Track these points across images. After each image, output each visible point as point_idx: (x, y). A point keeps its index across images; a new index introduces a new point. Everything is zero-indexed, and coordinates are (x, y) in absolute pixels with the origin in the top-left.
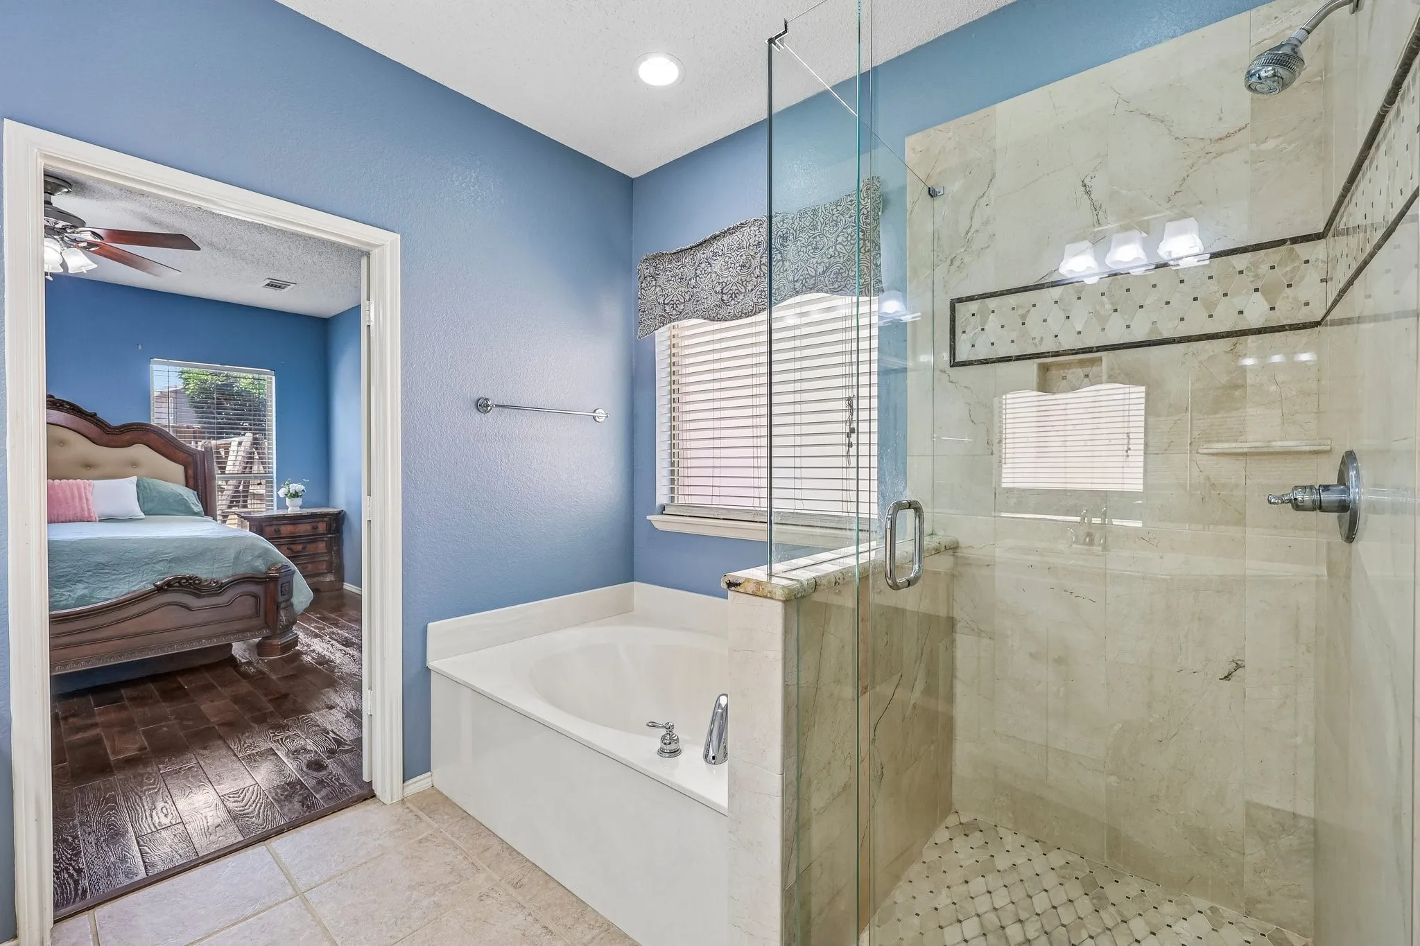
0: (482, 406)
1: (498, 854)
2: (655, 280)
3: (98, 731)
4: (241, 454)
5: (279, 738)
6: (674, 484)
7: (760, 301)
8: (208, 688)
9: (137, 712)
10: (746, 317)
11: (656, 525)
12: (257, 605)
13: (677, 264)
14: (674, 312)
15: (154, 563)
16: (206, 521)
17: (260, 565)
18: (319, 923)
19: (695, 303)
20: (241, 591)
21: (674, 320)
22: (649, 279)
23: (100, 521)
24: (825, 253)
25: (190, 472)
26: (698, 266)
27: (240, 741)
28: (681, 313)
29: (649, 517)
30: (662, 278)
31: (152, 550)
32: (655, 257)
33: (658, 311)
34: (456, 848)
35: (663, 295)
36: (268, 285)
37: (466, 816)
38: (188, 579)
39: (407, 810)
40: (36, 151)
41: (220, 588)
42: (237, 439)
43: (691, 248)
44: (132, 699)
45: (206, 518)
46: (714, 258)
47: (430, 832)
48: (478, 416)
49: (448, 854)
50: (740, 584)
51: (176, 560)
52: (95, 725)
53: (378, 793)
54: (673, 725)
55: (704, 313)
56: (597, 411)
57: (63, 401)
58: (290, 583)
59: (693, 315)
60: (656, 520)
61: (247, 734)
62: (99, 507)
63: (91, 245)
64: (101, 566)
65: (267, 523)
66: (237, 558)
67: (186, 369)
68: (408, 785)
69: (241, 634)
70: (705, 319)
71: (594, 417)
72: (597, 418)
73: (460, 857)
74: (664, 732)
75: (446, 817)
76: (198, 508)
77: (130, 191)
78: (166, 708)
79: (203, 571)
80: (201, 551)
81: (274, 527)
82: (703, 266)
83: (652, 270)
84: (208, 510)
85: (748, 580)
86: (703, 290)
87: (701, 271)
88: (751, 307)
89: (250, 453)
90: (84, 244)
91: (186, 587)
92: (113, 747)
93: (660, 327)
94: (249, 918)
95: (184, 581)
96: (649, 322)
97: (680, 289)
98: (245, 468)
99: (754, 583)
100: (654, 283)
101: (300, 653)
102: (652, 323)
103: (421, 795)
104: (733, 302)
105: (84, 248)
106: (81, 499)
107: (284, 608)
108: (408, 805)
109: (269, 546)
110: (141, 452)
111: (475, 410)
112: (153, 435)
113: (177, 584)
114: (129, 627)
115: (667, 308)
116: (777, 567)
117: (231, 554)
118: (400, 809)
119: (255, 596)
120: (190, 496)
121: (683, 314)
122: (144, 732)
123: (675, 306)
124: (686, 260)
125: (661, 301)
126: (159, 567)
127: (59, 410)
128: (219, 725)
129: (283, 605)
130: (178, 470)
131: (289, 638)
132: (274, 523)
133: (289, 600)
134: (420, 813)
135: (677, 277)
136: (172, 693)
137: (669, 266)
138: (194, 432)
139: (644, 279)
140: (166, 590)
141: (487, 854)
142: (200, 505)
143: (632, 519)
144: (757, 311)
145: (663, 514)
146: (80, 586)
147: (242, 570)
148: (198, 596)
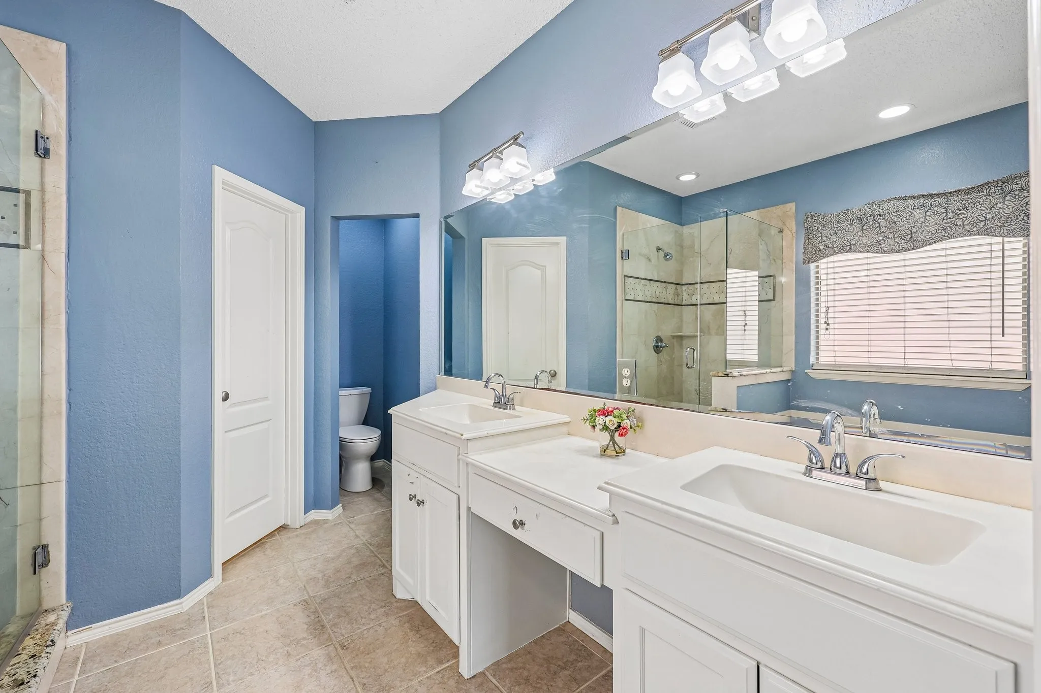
24: (855, 234)
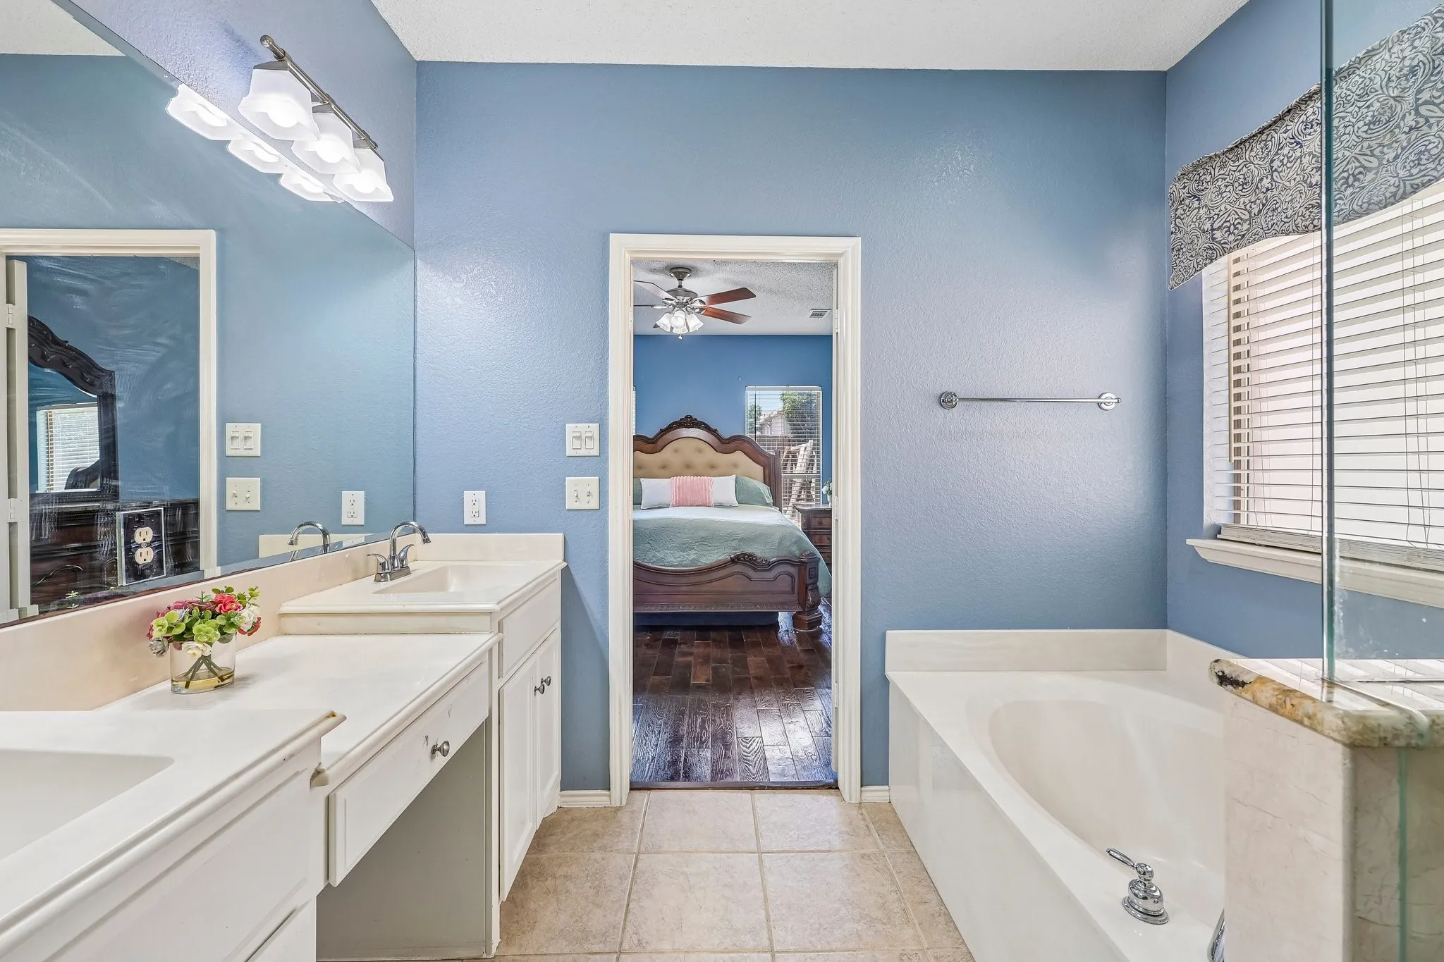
0: (946, 401)
1: (933, 915)
2: (1199, 199)
3: (690, 658)
4: (805, 457)
5: (786, 702)
6: (1239, 495)
7: (1414, 171)
8: (756, 645)
9: (715, 652)
10: (1381, 209)
11: (1203, 554)
12: (793, 582)
13: (1237, 164)
14: (1232, 238)
15: (731, 541)
16: (773, 511)
17: (795, 550)
18: (764, 890)
19: (1270, 214)
20: (783, 570)
21: (1231, 250)
22: (1187, 202)
23: (715, 506)
25: (767, 472)
26: (1277, 154)
27: (761, 695)
28: (1244, 236)
29: (1189, 542)
30: (1209, 196)
31: (730, 531)
32: (1195, 168)
33: (1203, 242)
34: (893, 882)
35: (1210, 218)
36: (813, 315)
37: (912, 851)
38: (749, 555)
39: (860, 816)
40: (623, 249)
41: (769, 566)
42: (804, 445)
43: (1261, 132)
44: (714, 640)
45: (774, 508)
46: (1308, 131)
47: (874, 850)
48: (941, 412)
49: (883, 885)
50: (1243, 684)
51: (741, 540)
52: (691, 654)
53: (840, 785)
54: (1151, 872)
55: (1287, 225)
56: (1104, 397)
57: (701, 422)
58: (816, 568)
59: (1267, 233)
60: (1206, 548)
61: (767, 691)
62: (716, 497)
63: (701, 309)
64: (704, 539)
65: (813, 515)
66: (780, 543)
67: (785, 392)
68: (866, 791)
69: (784, 606)
70: (1287, 235)
71: (1099, 404)
72: (1103, 405)
73: (894, 896)
74: (1136, 876)
75: (893, 842)
76: (770, 500)
77: (725, 263)
78: (729, 654)
79: (759, 551)
80: (759, 534)
81: (818, 519)
82: (1285, 151)
83: (1192, 186)
84: (776, 503)
85: (1262, 680)
86: (1285, 188)
87: (1282, 161)
88: (1393, 189)
89: (811, 457)
90: (698, 310)
91: (747, 561)
92: (695, 674)
93: (1206, 265)
94: (722, 852)
95: (747, 556)
96: (1186, 263)
97: (1242, 200)
98: (808, 469)
99: (1274, 689)
100: (1196, 204)
101: (821, 631)
102: (1193, 263)
103: (876, 807)
104: (1350, 191)
105: (698, 313)
106: (706, 490)
107: (811, 590)
108: (864, 811)
109: (802, 535)
110: (739, 456)
111: (938, 406)
112: (746, 444)
113: (742, 559)
114: (717, 586)
115: (1218, 235)
116: (1345, 668)
117: (776, 540)
118: (855, 812)
119: (792, 576)
120: (765, 489)
121: (1247, 237)
122: (713, 668)
123: (1232, 227)
124: (1254, 153)
125: (1207, 226)
126: (734, 544)
127: (698, 428)
128: (753, 677)
129: (810, 587)
130: (758, 470)
131: (815, 616)
132: (818, 515)
133: (815, 583)
134: (871, 826)
135: (1236, 184)
136: (736, 643)
137: (1222, 172)
138: (789, 441)
139: (1181, 204)
140: (736, 563)
141: (921, 907)
142: (771, 498)
143: (1165, 542)
144: (1409, 189)
145: (1216, 538)
146: (693, 552)
147: (783, 554)
148: (755, 570)
